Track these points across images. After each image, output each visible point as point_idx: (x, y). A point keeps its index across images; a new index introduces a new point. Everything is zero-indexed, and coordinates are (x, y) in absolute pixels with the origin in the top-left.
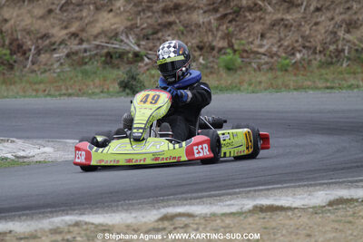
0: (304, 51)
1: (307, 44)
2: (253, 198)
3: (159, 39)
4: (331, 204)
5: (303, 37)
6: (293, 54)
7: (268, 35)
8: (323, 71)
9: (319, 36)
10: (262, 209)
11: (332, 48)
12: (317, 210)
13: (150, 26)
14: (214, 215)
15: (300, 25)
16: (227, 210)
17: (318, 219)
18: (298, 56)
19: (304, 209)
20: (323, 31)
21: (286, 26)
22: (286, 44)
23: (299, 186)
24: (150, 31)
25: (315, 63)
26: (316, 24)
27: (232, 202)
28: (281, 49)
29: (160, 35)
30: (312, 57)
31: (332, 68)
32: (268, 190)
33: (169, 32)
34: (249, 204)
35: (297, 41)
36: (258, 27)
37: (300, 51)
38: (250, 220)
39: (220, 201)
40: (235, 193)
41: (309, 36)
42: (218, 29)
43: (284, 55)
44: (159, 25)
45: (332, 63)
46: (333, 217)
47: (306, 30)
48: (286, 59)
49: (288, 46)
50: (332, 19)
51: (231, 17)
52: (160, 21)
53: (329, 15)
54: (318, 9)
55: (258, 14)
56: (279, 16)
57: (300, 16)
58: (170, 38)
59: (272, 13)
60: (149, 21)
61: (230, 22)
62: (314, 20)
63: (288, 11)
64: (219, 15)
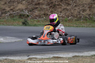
0: (71, 17)
1: (72, 15)
2: (53, 54)
3: (34, 12)
4: (73, 57)
5: (71, 13)
6: (69, 17)
7: (62, 12)
8: (76, 22)
9: (76, 13)
10: (55, 57)
11: (79, 16)
14: (42, 58)
15: (71, 10)
16: (46, 57)
17: (69, 61)
18: (70, 18)
19: (66, 58)
20: (76, 12)
21: (67, 10)
22: (67, 14)
23: (66, 52)
24: (31, 9)
25: (74, 20)
26: (75, 10)
27: (47, 55)
29: (34, 10)
30: (73, 18)
31: (78, 21)
32: (57, 52)
33: (36, 10)
34: (52, 56)
35: (70, 14)
36: (60, 10)
37: (70, 17)
39: (44, 55)
40: (48, 53)
41: (73, 13)
42: (49, 10)
43: (66, 17)
44: (34, 8)
45: (78, 20)
46: (73, 60)
47: (72, 11)
48: (67, 18)
49: (67, 15)
50: (79, 9)
51: (53, 7)
52: (34, 7)
53: (78, 7)
54: (75, 6)
55: (60, 6)
56: (65, 7)
57: (71, 7)
58: (37, 12)
59: (64, 6)
60: (31, 7)
61: (53, 8)
62: (74, 9)
63: (68, 6)
64: (50, 6)
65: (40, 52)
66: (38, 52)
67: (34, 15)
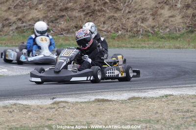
0: (123, 30)
1: (124, 27)
2: (95, 95)
3: (58, 23)
4: (130, 99)
5: (122, 24)
6: (118, 32)
7: (107, 23)
8: (130, 40)
9: (129, 24)
10: (98, 101)
11: (135, 29)
12: (123, 102)
13: (54, 16)
14: (77, 102)
15: (121, 19)
16: (83, 100)
17: (123, 106)
18: (120, 32)
19: (117, 101)
20: (131, 22)
21: (115, 19)
22: (114, 27)
23: (116, 91)
24: (54, 19)
25: (127, 36)
26: (128, 19)
27: (86, 97)
28: (112, 29)
29: (58, 21)
30: (126, 33)
31: (134, 38)
32: (102, 92)
33: (62, 20)
34: (93, 98)
35: (119, 26)
36: (102, 19)
37: (120, 31)
38: (93, 105)
39: (80, 96)
40: (87, 93)
41: (125, 24)
42: (84, 19)
43: (113, 32)
44: (58, 16)
45: (134, 36)
46: (130, 105)
47: (124, 21)
50: (135, 17)
51: (90, 14)
52: (58, 14)
53: (134, 15)
54: (129, 12)
55: (103, 13)
56: (112, 14)
57: (121, 15)
58: (62, 23)
59: (109, 13)
60: (54, 14)
61: (90, 16)
62: (127, 17)
63: (116, 12)
64: (85, 13)
65: (72, 91)
66: (69, 91)
67: (59, 29)
